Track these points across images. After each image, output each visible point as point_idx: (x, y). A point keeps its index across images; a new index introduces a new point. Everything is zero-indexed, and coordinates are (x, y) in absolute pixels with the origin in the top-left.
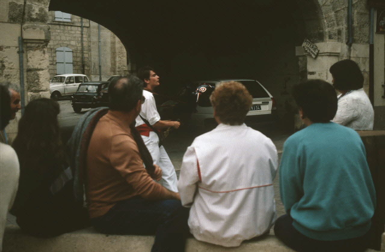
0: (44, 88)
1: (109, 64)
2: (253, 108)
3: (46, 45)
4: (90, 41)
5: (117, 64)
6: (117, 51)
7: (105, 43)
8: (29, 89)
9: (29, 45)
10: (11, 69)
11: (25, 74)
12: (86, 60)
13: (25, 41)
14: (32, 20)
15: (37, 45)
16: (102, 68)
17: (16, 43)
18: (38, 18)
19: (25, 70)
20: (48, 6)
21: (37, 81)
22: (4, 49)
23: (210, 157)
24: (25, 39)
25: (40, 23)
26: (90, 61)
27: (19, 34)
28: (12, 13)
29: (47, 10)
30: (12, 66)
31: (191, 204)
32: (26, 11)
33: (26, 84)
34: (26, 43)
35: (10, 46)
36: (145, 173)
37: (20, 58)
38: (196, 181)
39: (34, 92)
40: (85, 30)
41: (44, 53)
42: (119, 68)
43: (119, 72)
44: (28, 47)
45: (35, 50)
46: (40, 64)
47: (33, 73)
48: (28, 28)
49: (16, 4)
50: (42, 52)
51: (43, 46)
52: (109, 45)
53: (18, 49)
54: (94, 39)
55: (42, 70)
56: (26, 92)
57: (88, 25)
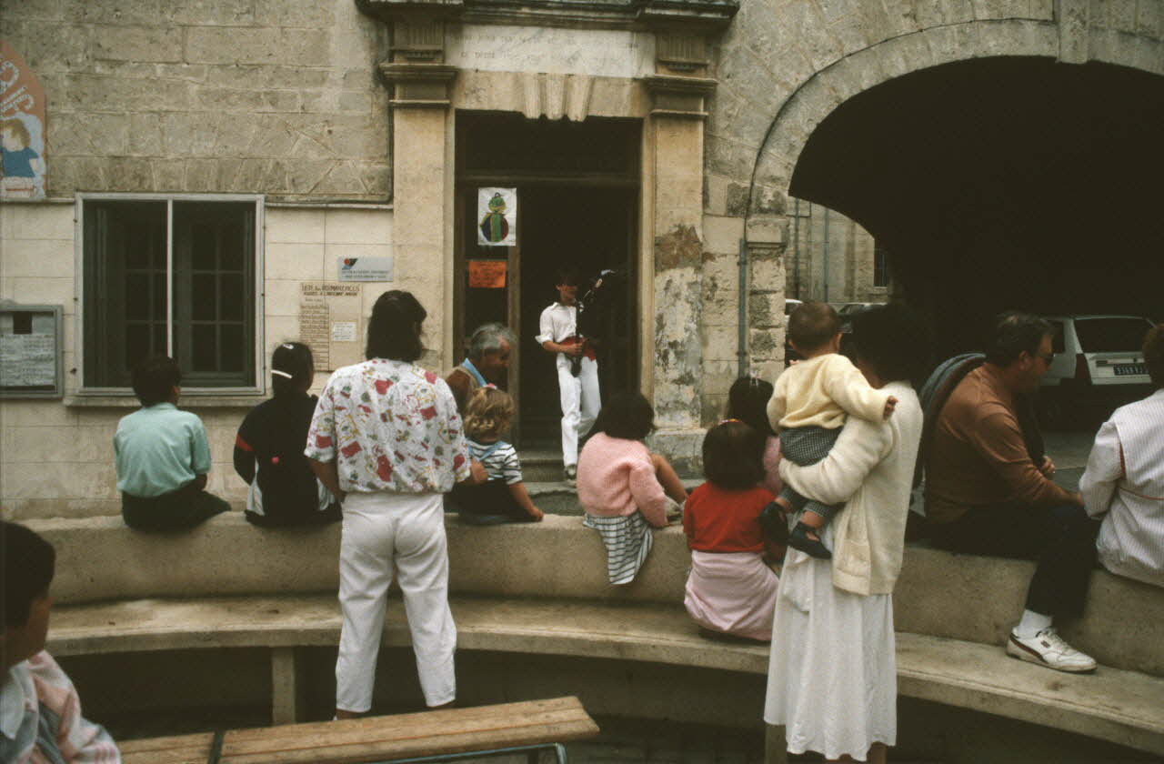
0: (775, 323)
1: (843, 283)
2: (1139, 370)
3: (782, 252)
4: (811, 242)
5: (857, 283)
6: (857, 260)
7: (836, 245)
8: (752, 323)
9: (755, 251)
10: (726, 290)
11: (747, 299)
12: (801, 275)
13: (750, 246)
14: (762, 211)
15: (768, 252)
16: (830, 289)
17: (736, 248)
18: (772, 208)
19: (747, 293)
20: (787, 188)
21: (765, 310)
22: (717, 259)
23: (1144, 441)
24: (749, 243)
25: (774, 216)
26: (810, 277)
27: (739, 235)
28: (731, 201)
29: (786, 194)
30: (729, 286)
31: (1104, 514)
32: (754, 197)
33: (748, 315)
34: (752, 249)
35: (726, 252)
36: (1031, 466)
37: (740, 272)
38: (1116, 478)
39: (760, 329)
40: (803, 222)
41: (778, 264)
42: (860, 289)
43: (858, 296)
44: (754, 255)
45: (765, 260)
46: (772, 283)
47: (760, 297)
48: (755, 223)
49: (739, 187)
50: (775, 263)
51: (778, 253)
52: (843, 248)
53: (737, 259)
54: (818, 237)
55: (775, 292)
56: (747, 327)
57: (806, 213)
